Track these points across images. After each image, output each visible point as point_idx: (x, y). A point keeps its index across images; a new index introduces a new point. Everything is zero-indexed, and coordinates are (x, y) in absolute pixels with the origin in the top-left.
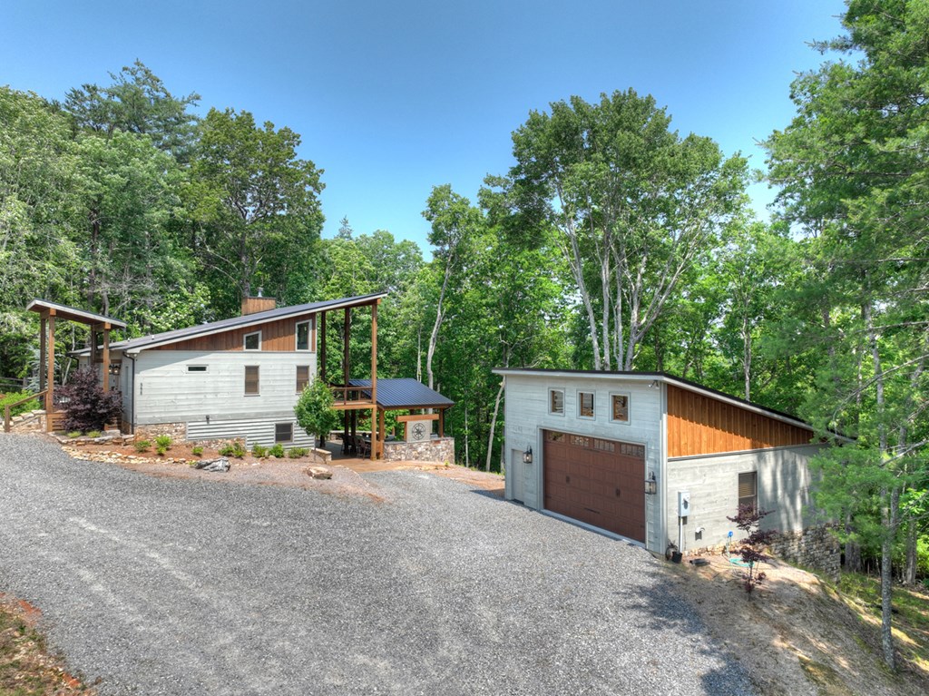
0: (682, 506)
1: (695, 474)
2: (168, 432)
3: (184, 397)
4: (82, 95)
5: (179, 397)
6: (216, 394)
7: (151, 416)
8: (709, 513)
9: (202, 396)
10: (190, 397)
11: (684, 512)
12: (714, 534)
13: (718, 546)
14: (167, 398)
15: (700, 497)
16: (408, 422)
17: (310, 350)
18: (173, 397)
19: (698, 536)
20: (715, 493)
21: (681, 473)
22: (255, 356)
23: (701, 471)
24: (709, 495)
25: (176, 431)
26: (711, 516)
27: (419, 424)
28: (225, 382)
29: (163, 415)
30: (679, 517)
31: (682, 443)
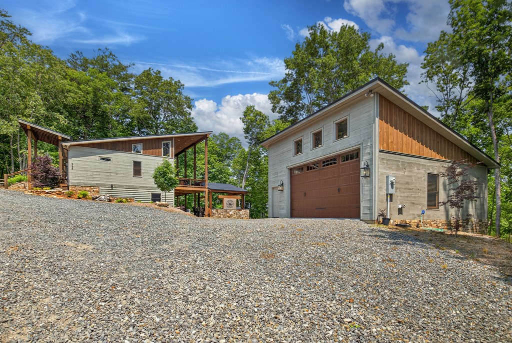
0: (390, 186)
1: (398, 166)
2: (89, 191)
3: (98, 173)
4: (76, 56)
5: (95, 173)
6: (117, 174)
7: (79, 181)
8: (407, 197)
9: (108, 174)
10: (101, 174)
11: (391, 191)
12: (411, 212)
13: (413, 221)
14: (88, 173)
15: (402, 184)
16: (224, 199)
17: (170, 157)
18: (91, 173)
19: (400, 211)
20: (412, 183)
21: (389, 163)
22: (139, 156)
23: (402, 165)
24: (407, 183)
25: (93, 191)
26: (409, 199)
27: (230, 201)
28: (122, 168)
29: (86, 182)
30: (387, 194)
31: (390, 141)
